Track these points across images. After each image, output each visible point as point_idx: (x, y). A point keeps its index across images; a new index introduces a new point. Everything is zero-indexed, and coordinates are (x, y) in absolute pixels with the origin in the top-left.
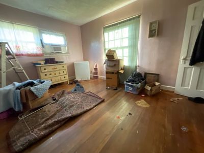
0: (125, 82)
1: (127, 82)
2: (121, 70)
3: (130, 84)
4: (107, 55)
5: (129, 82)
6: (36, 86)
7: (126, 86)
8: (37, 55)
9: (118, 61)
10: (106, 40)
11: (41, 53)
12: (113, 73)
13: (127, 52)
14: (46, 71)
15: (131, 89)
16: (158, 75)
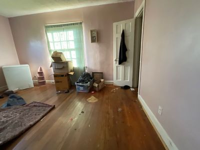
0: (76, 83)
1: (77, 83)
2: (71, 71)
3: (81, 84)
4: (53, 57)
5: (79, 82)
7: (77, 87)
9: (67, 63)
10: (50, 41)
12: (62, 76)
13: (74, 54)
15: (82, 88)
16: (102, 73)
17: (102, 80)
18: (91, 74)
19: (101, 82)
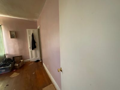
3: (2, 68)
15: (4, 70)
16: (21, 56)
17: (22, 61)
18: (12, 58)
19: (21, 62)
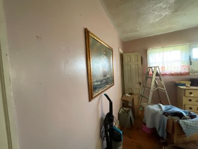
6: (185, 121)
8: (181, 74)
11: (187, 71)
14: (192, 95)
